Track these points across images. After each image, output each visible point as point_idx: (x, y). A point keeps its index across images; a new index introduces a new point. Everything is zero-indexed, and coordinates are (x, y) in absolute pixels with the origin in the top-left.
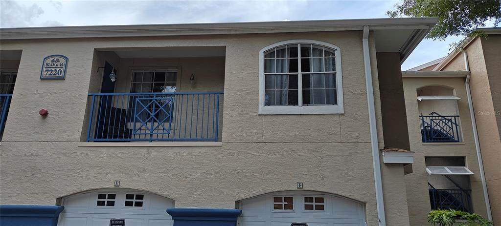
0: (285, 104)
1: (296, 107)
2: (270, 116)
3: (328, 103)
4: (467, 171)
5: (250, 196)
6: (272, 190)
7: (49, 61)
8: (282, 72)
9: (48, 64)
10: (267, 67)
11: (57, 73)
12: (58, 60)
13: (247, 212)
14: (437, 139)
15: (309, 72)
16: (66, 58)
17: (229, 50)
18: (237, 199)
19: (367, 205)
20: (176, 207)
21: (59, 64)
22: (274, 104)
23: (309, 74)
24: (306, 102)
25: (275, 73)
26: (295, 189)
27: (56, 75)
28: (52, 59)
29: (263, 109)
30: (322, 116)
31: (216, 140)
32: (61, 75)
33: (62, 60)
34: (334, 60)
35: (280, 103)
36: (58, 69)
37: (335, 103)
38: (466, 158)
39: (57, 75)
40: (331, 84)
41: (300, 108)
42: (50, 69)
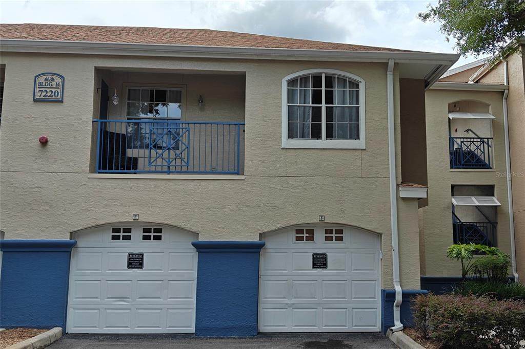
0: (308, 138)
1: (319, 141)
2: (294, 150)
3: (351, 138)
4: (495, 201)
5: (274, 228)
6: (295, 223)
7: (42, 79)
8: (305, 104)
9: (41, 84)
10: (291, 97)
11: (53, 94)
12: (53, 80)
13: (270, 244)
14: (466, 165)
15: (333, 104)
16: (63, 77)
17: (249, 76)
18: (260, 232)
19: (383, 236)
20: (199, 240)
21: (54, 83)
22: (296, 137)
23: (333, 107)
24: (330, 136)
25: (299, 105)
26: (316, 222)
27: (52, 96)
28: (46, 77)
29: (286, 142)
30: (344, 151)
31: (238, 174)
32: (58, 97)
33: (58, 80)
34: (358, 92)
35: (303, 136)
36: (54, 90)
37: (358, 138)
38: (496, 187)
39: (54, 97)
40: (354, 117)
41: (323, 143)
42: (44, 90)
